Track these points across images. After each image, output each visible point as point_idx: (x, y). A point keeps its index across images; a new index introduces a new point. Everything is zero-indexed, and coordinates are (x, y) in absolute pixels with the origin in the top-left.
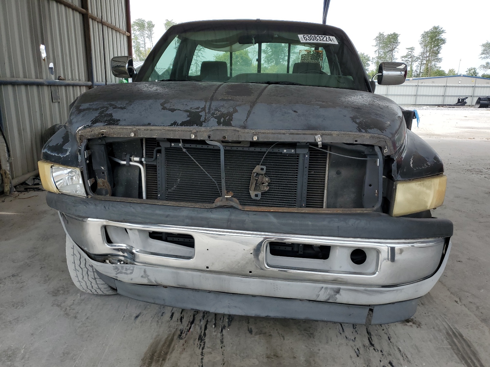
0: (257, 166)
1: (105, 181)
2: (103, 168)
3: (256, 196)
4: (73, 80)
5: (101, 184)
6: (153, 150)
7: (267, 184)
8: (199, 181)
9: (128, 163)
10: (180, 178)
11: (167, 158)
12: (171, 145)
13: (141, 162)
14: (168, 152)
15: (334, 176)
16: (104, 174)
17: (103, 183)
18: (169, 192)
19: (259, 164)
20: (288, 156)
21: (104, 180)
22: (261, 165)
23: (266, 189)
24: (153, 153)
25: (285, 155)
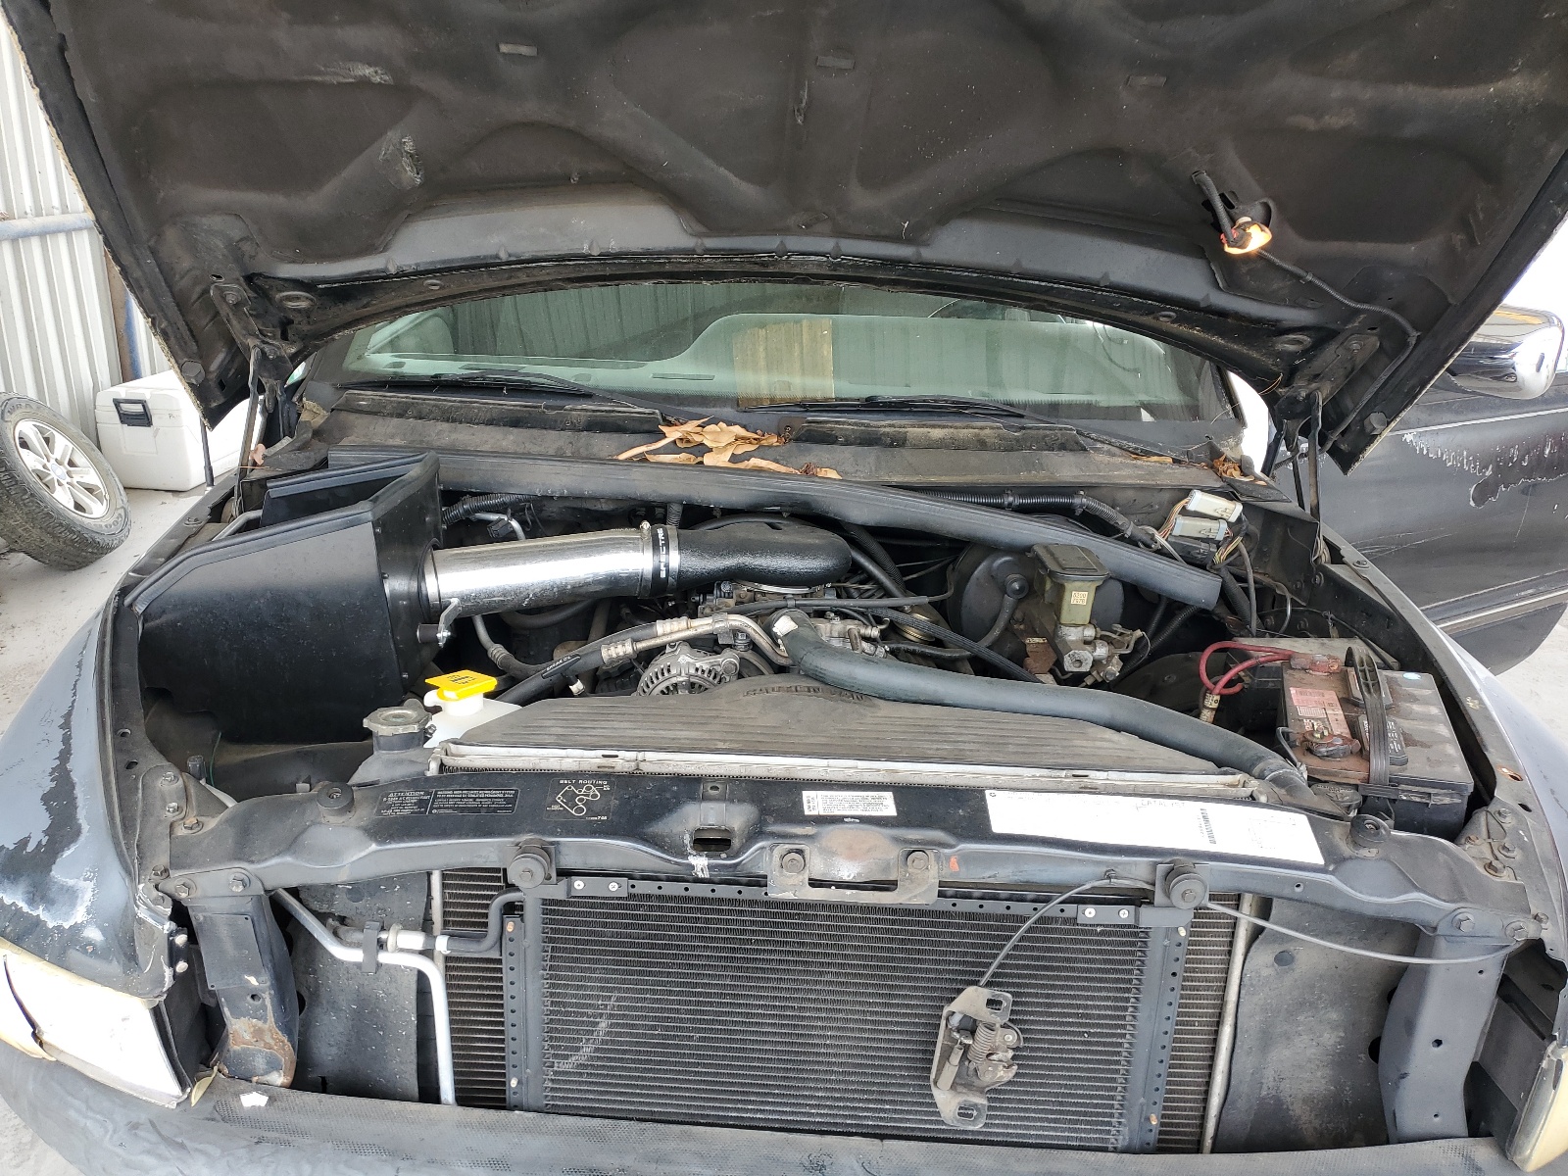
0: (970, 990)
1: (266, 1026)
2: (253, 980)
3: (965, 1112)
4: (38, 214)
5: (247, 1037)
6: (487, 906)
7: (1011, 1053)
8: (695, 1030)
9: (371, 956)
10: (611, 1016)
11: (551, 940)
12: (570, 887)
13: (427, 953)
14: (553, 912)
15: (1265, 972)
16: (257, 1003)
17: (258, 1033)
18: (556, 1073)
19: (975, 983)
20: (1102, 933)
21: (260, 1024)
22: (989, 984)
23: (1005, 1075)
24: (486, 915)
25: (1089, 930)
